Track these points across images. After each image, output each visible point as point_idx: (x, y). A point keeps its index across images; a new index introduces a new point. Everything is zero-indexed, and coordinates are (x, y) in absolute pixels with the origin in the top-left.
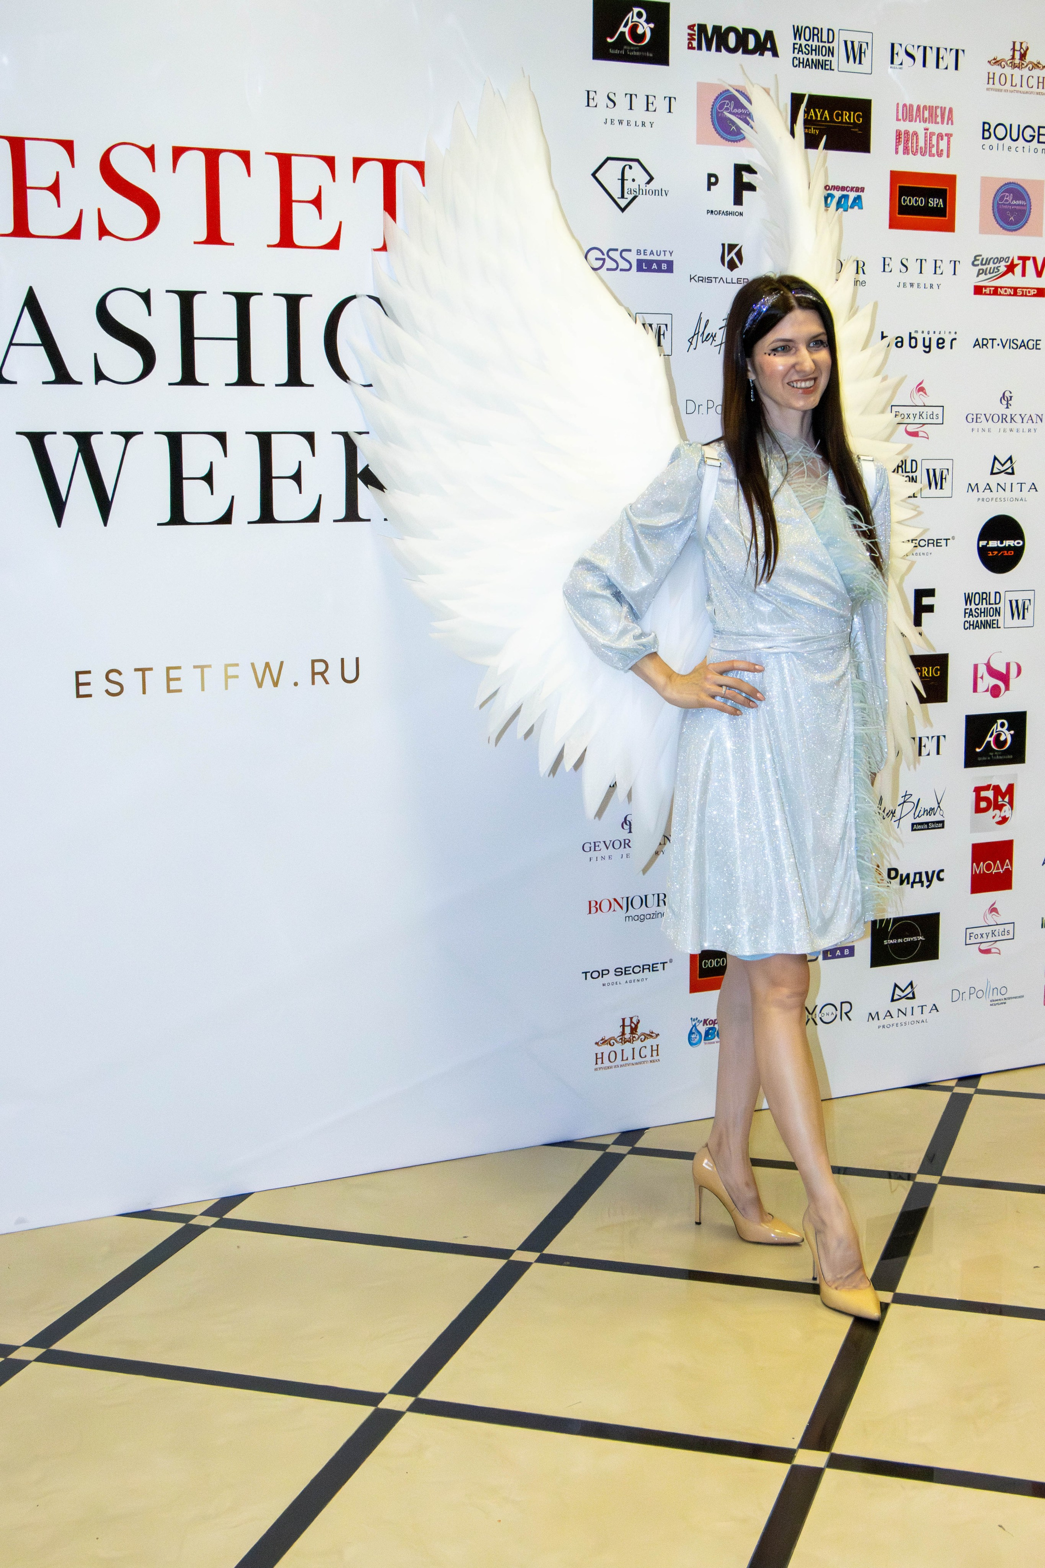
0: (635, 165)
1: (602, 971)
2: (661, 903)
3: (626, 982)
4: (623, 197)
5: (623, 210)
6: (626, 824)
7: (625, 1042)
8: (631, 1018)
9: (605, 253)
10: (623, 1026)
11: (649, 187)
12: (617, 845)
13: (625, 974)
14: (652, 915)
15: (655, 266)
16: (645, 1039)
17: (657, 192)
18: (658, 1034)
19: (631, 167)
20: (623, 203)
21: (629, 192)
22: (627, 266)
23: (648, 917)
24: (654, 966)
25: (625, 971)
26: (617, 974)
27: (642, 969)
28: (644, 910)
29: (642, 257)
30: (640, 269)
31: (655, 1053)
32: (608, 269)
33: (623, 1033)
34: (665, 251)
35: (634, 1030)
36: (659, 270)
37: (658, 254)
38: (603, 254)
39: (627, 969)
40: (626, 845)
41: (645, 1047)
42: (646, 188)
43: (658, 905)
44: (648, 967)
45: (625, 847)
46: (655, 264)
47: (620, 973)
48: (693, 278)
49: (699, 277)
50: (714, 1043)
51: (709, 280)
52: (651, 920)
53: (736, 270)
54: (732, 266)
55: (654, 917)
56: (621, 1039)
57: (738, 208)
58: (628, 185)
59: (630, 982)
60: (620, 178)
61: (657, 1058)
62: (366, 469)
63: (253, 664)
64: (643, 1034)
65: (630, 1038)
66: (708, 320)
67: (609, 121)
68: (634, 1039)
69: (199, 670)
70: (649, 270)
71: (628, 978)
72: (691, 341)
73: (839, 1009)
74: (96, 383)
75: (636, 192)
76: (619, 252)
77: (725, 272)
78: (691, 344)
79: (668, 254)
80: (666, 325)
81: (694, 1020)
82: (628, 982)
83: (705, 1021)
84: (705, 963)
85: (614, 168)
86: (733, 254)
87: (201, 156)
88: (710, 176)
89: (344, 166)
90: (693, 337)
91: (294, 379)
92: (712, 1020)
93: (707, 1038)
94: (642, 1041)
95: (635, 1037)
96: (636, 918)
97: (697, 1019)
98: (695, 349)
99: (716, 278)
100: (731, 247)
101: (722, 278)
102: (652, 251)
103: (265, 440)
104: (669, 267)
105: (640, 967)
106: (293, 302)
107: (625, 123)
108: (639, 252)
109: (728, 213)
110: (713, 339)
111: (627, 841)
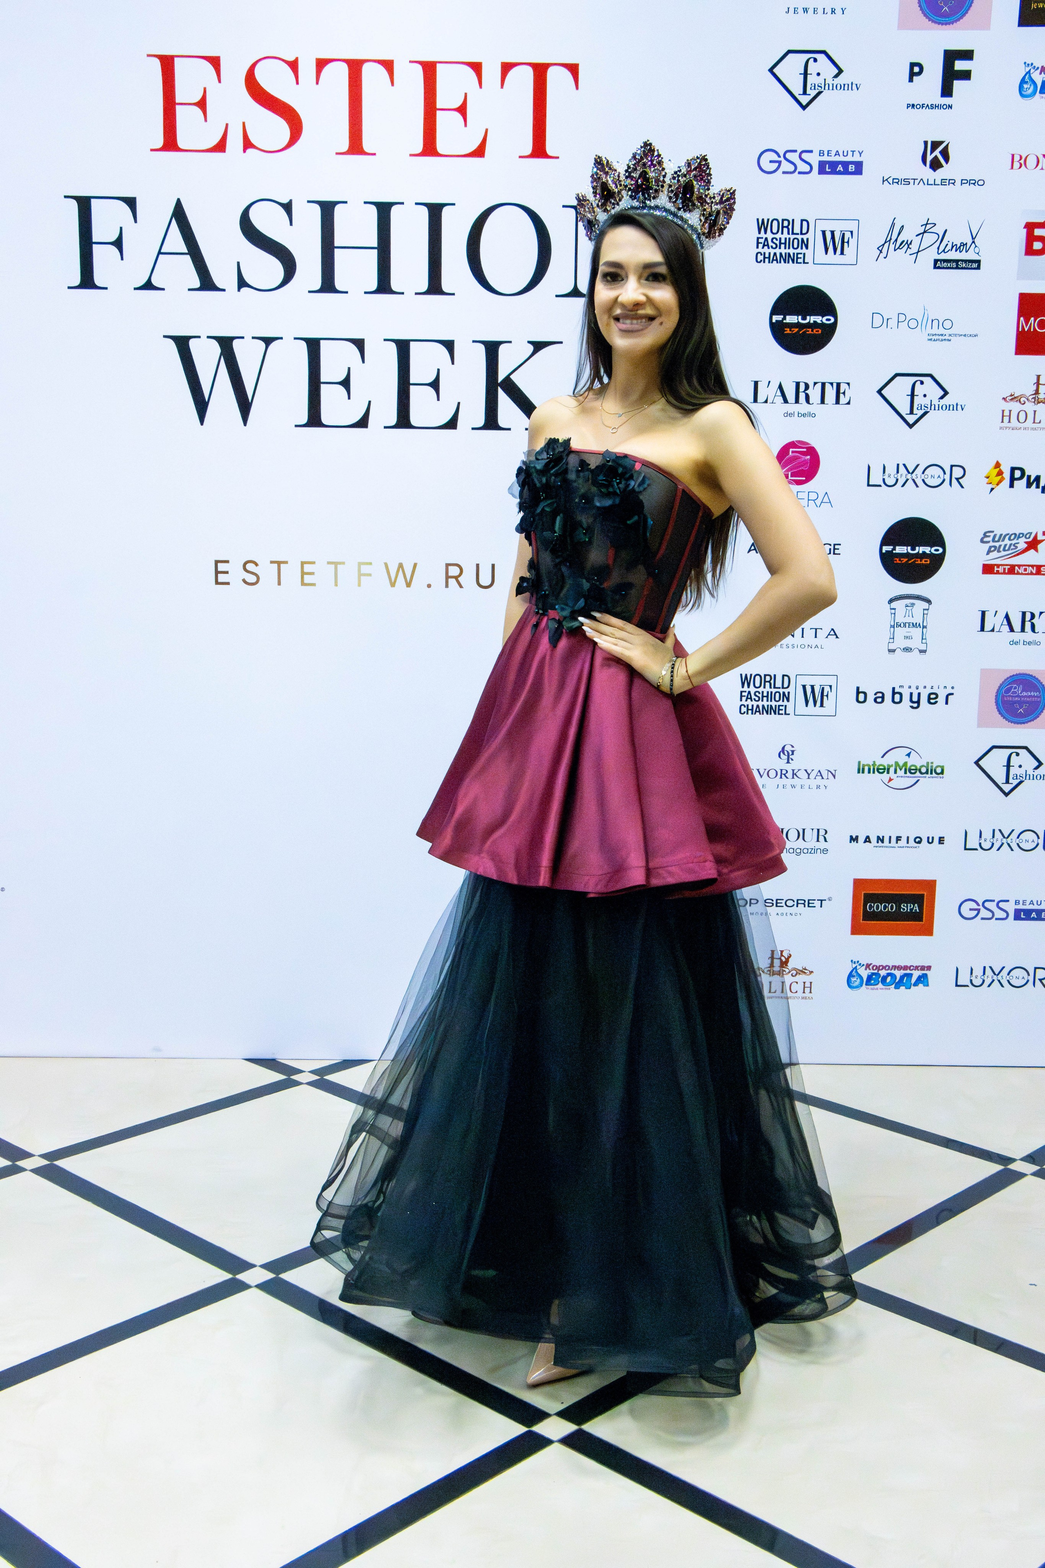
0: (821, 57)
1: (751, 900)
2: (821, 839)
3: (778, 914)
4: (805, 93)
5: (804, 108)
6: (784, 754)
7: (773, 974)
8: (782, 952)
9: (782, 155)
10: (772, 958)
11: (837, 81)
12: (772, 774)
13: (777, 906)
14: (810, 850)
15: (840, 168)
16: (796, 975)
17: (846, 86)
18: (812, 972)
19: (815, 60)
20: (804, 100)
21: (813, 88)
22: (807, 168)
23: (805, 851)
24: (810, 902)
25: (777, 903)
26: (767, 904)
27: (795, 903)
28: (800, 844)
29: (825, 158)
30: (822, 171)
31: (807, 990)
32: (784, 173)
33: (772, 965)
34: (853, 152)
35: (784, 964)
36: (846, 172)
37: (845, 154)
38: (779, 156)
39: (778, 901)
40: (783, 776)
41: (797, 983)
42: (833, 82)
43: (818, 841)
44: (803, 902)
45: (781, 778)
46: (840, 166)
47: (771, 905)
48: (887, 180)
49: (893, 179)
50: (877, 989)
51: (906, 182)
52: (809, 854)
53: (939, 171)
54: (935, 165)
55: (813, 852)
56: (769, 971)
57: (947, 101)
58: (811, 80)
59: (782, 914)
60: (803, 72)
61: (810, 995)
62: (508, 379)
63: (386, 565)
64: (795, 969)
65: (779, 971)
66: (903, 226)
67: (792, 10)
68: (784, 973)
69: (333, 566)
70: (834, 172)
71: (779, 910)
72: (880, 249)
73: (1032, 974)
74: (239, 290)
75: (821, 87)
76: (797, 154)
77: (927, 172)
78: (881, 252)
79: (857, 154)
80: (852, 232)
81: (855, 962)
82: (779, 914)
83: (868, 966)
84: (871, 905)
85: (796, 63)
86: (937, 153)
87: (344, 67)
88: (912, 65)
89: (491, 72)
90: (883, 245)
91: (435, 287)
92: (877, 966)
93: (869, 983)
94: (792, 975)
95: (785, 971)
96: (791, 851)
97: (858, 962)
98: (885, 258)
99: (914, 179)
100: (935, 145)
101: (922, 179)
102: (837, 151)
103: (403, 348)
104: (858, 168)
105: (794, 901)
106: (435, 211)
107: (811, 11)
108: (821, 153)
109: (932, 107)
110: (908, 247)
111: (784, 772)
